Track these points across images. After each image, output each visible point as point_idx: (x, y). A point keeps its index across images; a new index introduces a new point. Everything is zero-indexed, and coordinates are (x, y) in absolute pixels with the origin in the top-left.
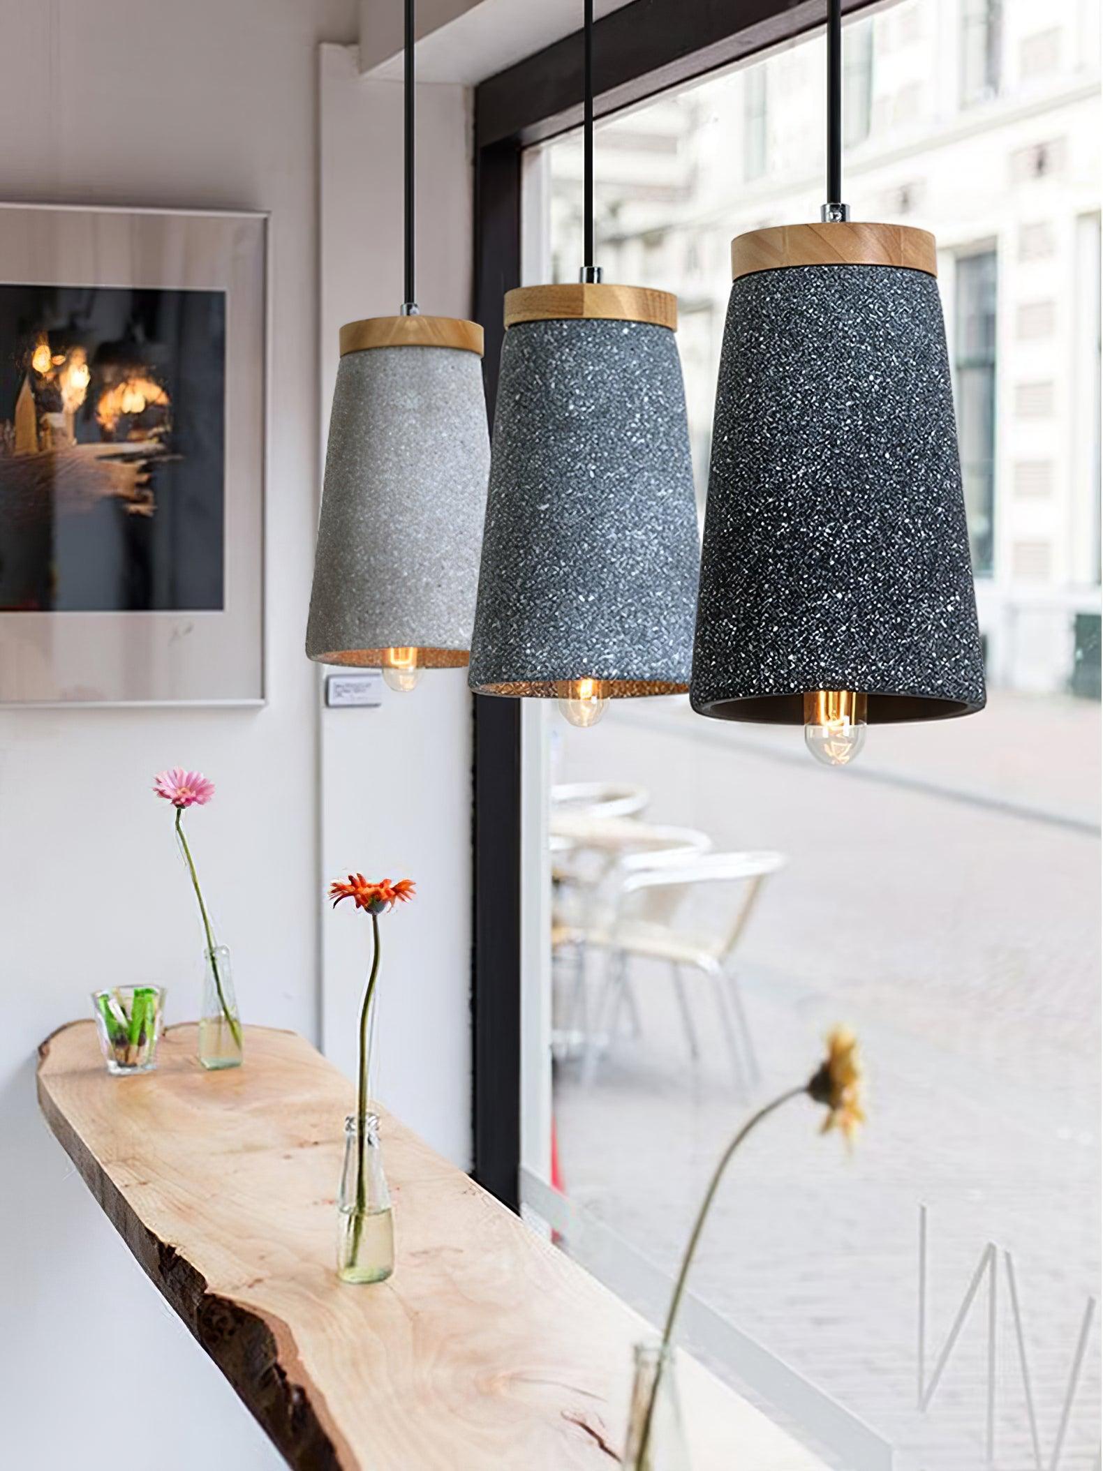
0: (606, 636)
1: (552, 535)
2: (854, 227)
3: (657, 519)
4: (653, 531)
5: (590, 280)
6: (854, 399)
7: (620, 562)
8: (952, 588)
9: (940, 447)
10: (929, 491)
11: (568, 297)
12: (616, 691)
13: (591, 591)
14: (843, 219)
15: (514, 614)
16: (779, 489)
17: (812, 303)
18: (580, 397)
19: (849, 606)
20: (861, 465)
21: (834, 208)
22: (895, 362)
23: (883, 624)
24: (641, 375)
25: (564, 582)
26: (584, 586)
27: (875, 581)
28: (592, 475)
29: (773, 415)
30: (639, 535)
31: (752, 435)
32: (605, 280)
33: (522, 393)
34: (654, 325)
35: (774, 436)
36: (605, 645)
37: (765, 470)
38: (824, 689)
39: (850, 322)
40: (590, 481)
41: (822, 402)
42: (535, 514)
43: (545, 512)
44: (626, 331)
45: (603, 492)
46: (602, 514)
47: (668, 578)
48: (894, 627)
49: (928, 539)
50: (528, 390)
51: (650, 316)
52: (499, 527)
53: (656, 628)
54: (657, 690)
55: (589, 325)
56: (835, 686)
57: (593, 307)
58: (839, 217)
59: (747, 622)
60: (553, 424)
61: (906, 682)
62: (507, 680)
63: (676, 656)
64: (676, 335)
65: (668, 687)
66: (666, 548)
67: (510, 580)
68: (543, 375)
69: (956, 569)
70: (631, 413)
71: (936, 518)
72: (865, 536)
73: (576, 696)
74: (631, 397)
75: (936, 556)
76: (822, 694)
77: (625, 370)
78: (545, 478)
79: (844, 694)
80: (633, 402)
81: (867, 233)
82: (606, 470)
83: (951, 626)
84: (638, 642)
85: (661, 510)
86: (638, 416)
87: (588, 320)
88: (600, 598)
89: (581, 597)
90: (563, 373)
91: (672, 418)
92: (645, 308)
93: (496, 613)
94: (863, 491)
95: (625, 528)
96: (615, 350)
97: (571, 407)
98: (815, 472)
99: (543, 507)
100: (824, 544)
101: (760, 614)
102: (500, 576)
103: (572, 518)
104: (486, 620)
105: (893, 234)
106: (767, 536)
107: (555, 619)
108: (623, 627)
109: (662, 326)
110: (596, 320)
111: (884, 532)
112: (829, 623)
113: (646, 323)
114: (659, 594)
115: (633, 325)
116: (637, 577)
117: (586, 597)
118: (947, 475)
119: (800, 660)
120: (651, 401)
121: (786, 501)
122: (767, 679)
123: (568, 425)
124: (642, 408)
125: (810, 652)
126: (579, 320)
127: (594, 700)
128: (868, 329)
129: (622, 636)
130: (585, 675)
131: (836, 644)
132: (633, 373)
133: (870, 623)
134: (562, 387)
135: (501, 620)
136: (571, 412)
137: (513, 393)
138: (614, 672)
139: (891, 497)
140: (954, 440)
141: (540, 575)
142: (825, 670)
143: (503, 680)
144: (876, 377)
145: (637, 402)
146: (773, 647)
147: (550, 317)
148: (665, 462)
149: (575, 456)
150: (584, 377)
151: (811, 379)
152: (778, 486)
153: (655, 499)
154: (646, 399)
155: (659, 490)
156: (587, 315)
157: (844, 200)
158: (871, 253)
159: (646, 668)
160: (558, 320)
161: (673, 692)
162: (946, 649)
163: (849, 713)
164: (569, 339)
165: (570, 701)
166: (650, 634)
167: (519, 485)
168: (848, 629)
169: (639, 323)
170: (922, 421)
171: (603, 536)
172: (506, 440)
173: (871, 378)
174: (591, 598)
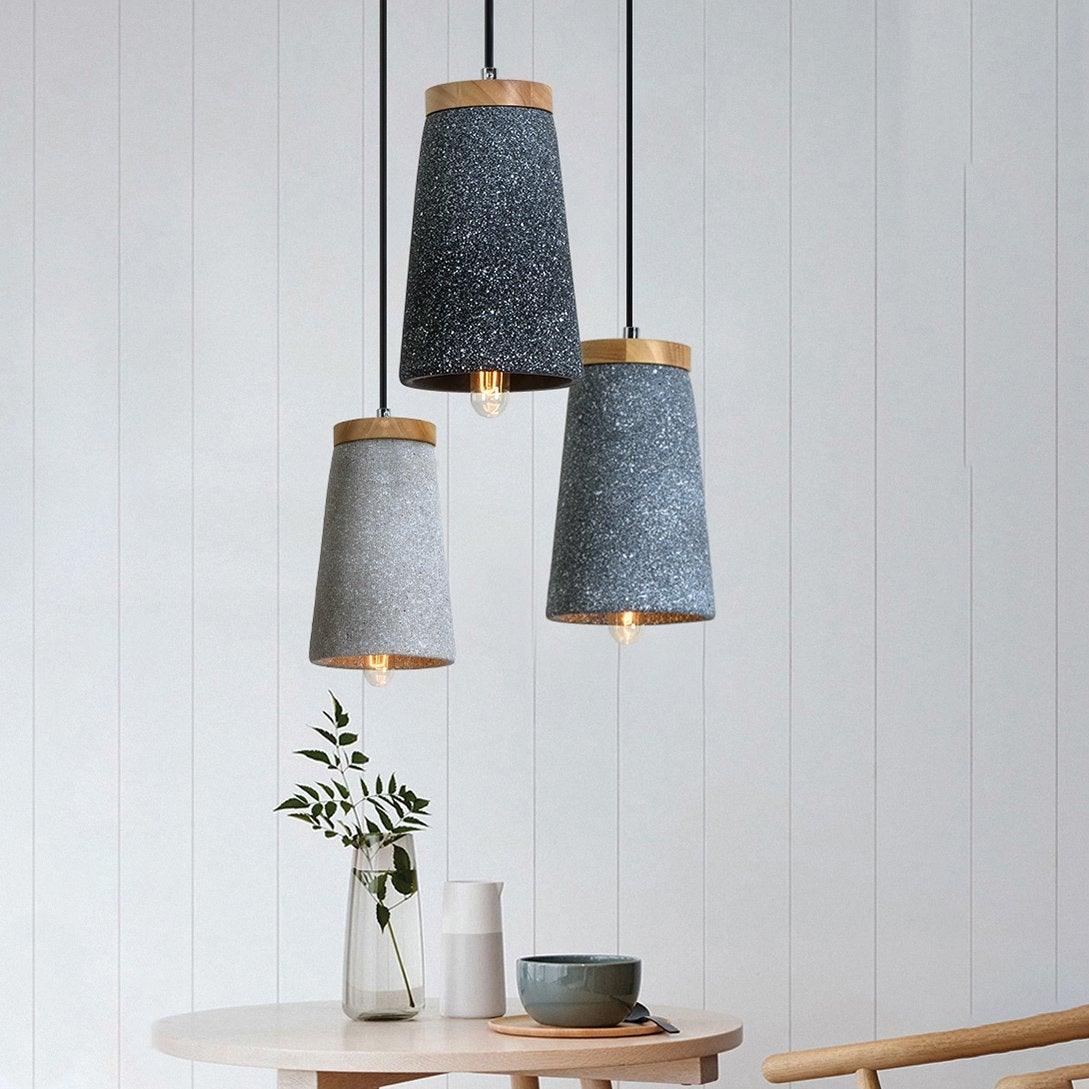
0: (642, 582)
1: (605, 513)
2: (501, 83)
3: (677, 501)
4: (674, 509)
5: (631, 336)
6: (501, 189)
7: (651, 531)
8: (563, 307)
9: (555, 219)
10: (548, 246)
11: (615, 348)
12: (649, 620)
13: (631, 551)
14: (495, 77)
15: (577, 568)
16: (455, 245)
17: (475, 130)
18: (623, 417)
19: (498, 318)
20: (506, 231)
21: (488, 71)
22: (527, 166)
23: (519, 330)
24: (666, 402)
25: (612, 545)
26: (627, 547)
27: (515, 302)
28: (632, 471)
29: (451, 199)
30: (664, 512)
31: (438, 212)
32: (641, 336)
33: (583, 415)
34: (675, 367)
35: (451, 213)
36: (641, 589)
37: (446, 234)
38: (484, 370)
39: (499, 142)
40: (631, 475)
41: (481, 191)
42: (592, 498)
43: (599, 496)
44: (655, 371)
45: (639, 483)
46: (639, 498)
47: (684, 542)
48: (526, 331)
49: (548, 276)
50: (588, 412)
51: (672, 360)
52: (567, 507)
53: (676, 577)
54: (677, 619)
55: (630, 368)
56: (489, 368)
57: (633, 355)
58: (492, 76)
59: (435, 329)
60: (605, 435)
61: (534, 365)
62: (574, 612)
63: (690, 596)
64: (690, 374)
65: (684, 617)
66: (683, 521)
67: (575, 543)
68: (598, 402)
69: (566, 296)
70: (659, 428)
71: (552, 264)
72: (508, 275)
73: (621, 624)
74: (659, 417)
75: (553, 287)
76: (482, 373)
77: (655, 398)
78: (599, 473)
79: (495, 373)
80: (660, 420)
81: (509, 86)
82: (642, 467)
83: (562, 331)
84: (664, 586)
85: (679, 495)
86: (664, 430)
87: (629, 364)
88: (637, 556)
89: (625, 556)
90: (611, 400)
91: (687, 431)
92: (668, 355)
93: (565, 566)
94: (508, 247)
95: (654, 507)
96: (648, 385)
97: (618, 424)
98: (477, 235)
99: (598, 493)
100: (483, 280)
101: (443, 324)
102: (568, 540)
103: (619, 501)
104: (559, 571)
105: (526, 87)
106: (448, 275)
107: (607, 570)
108: (653, 575)
109: (680, 368)
110: (635, 363)
111: (520, 272)
112: (486, 329)
113: (669, 366)
114: (678, 553)
115: (660, 367)
116: (663, 542)
117: (628, 555)
118: (559, 237)
119: (468, 352)
120: (673, 420)
121: (459, 254)
122: (447, 364)
123: (616, 436)
124: (666, 425)
125: (474, 347)
126: (623, 364)
127: (633, 626)
128: (510, 146)
129: (653, 582)
130: (627, 610)
131: (491, 342)
132: (660, 400)
133: (511, 328)
134: (611, 410)
135: (569, 571)
136: (617, 427)
137: (577, 414)
138: (647, 607)
139: (525, 250)
140: (564, 215)
141: (596, 540)
142: (484, 358)
143: (570, 612)
144: (515, 176)
145: (663, 420)
146: (451, 344)
147: (602, 361)
148: (682, 462)
149: (620, 458)
150: (627, 403)
151: (474, 177)
152: (454, 244)
153: (676, 487)
154: (669, 418)
155: (679, 481)
156: (628, 360)
157: (495, 65)
158: (512, 98)
159: (669, 604)
160: (609, 364)
161: (688, 621)
162: (559, 345)
163: (498, 385)
164: (616, 377)
165: (617, 627)
166: (672, 581)
167: (581, 478)
168: (498, 332)
169: (665, 366)
170: (543, 203)
171: (640, 513)
172: (572, 446)
173: (512, 176)
174: (631, 556)
